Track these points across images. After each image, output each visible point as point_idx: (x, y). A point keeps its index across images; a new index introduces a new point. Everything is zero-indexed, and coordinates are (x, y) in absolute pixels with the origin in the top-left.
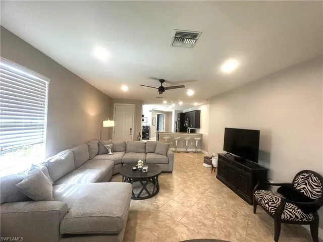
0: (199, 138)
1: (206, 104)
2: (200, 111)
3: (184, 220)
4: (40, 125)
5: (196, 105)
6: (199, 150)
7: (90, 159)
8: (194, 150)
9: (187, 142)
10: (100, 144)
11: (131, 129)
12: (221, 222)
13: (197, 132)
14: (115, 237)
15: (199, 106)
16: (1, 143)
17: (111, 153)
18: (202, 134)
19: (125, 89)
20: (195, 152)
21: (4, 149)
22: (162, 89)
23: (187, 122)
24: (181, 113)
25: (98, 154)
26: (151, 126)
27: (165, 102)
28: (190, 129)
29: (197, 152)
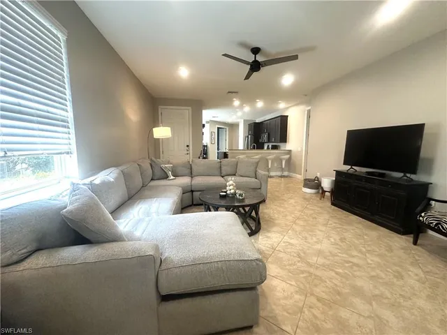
0: (288, 156)
2: (287, 116)
3: (321, 261)
4: (63, 121)
5: (282, 108)
6: (286, 173)
7: (144, 186)
8: (279, 173)
9: (270, 162)
10: (153, 164)
11: (188, 146)
12: (377, 259)
13: (282, 148)
14: (254, 292)
15: (287, 108)
16: (2, 143)
17: (172, 177)
18: (290, 151)
19: (184, 73)
20: (282, 177)
21: (9, 154)
22: (255, 66)
23: (265, 137)
24: (255, 123)
25: (152, 180)
26: (209, 145)
27: (237, 103)
28: (270, 145)
29: (284, 177)
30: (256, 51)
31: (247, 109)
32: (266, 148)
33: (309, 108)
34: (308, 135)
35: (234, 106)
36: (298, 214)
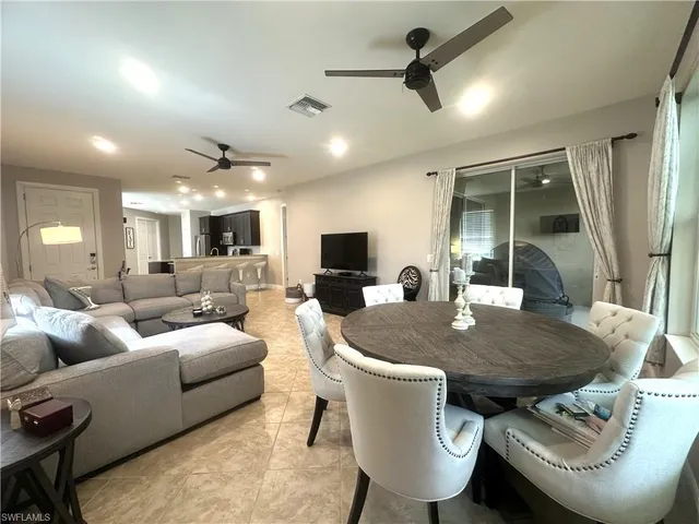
0: (264, 263)
1: (269, 199)
2: (258, 212)
5: (251, 201)
6: (263, 286)
8: (254, 287)
9: (241, 272)
11: (93, 255)
13: (255, 253)
15: (256, 202)
17: (94, 306)
18: (266, 256)
20: (257, 290)
22: (225, 164)
23: (229, 235)
24: (211, 217)
27: (184, 189)
28: (238, 248)
29: (262, 290)
30: (224, 148)
31: (199, 197)
32: (230, 253)
33: (284, 205)
34: (285, 237)
35: (179, 193)
36: (283, 323)
